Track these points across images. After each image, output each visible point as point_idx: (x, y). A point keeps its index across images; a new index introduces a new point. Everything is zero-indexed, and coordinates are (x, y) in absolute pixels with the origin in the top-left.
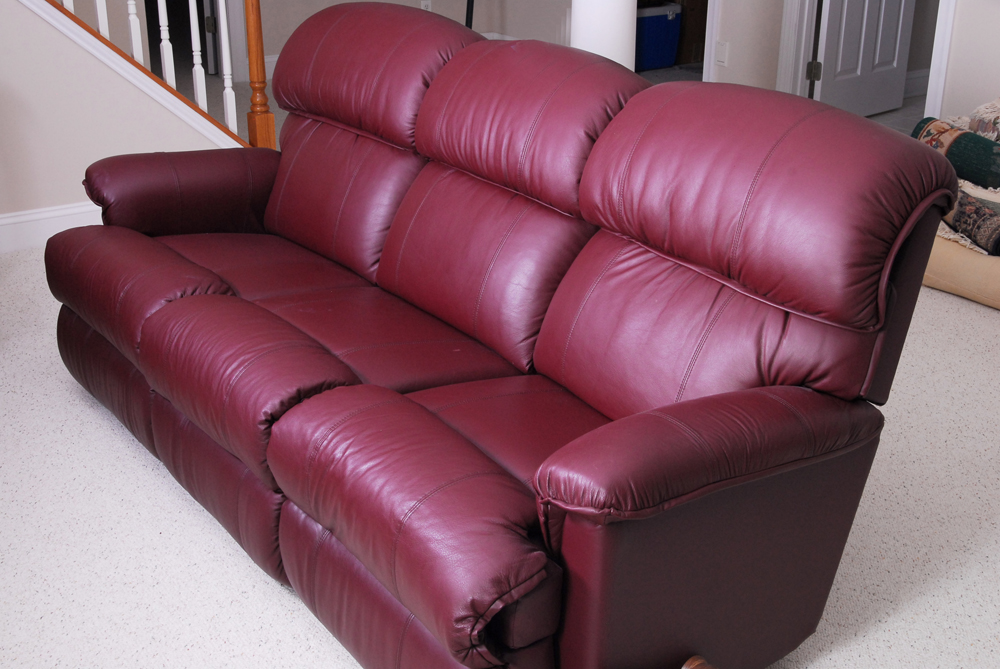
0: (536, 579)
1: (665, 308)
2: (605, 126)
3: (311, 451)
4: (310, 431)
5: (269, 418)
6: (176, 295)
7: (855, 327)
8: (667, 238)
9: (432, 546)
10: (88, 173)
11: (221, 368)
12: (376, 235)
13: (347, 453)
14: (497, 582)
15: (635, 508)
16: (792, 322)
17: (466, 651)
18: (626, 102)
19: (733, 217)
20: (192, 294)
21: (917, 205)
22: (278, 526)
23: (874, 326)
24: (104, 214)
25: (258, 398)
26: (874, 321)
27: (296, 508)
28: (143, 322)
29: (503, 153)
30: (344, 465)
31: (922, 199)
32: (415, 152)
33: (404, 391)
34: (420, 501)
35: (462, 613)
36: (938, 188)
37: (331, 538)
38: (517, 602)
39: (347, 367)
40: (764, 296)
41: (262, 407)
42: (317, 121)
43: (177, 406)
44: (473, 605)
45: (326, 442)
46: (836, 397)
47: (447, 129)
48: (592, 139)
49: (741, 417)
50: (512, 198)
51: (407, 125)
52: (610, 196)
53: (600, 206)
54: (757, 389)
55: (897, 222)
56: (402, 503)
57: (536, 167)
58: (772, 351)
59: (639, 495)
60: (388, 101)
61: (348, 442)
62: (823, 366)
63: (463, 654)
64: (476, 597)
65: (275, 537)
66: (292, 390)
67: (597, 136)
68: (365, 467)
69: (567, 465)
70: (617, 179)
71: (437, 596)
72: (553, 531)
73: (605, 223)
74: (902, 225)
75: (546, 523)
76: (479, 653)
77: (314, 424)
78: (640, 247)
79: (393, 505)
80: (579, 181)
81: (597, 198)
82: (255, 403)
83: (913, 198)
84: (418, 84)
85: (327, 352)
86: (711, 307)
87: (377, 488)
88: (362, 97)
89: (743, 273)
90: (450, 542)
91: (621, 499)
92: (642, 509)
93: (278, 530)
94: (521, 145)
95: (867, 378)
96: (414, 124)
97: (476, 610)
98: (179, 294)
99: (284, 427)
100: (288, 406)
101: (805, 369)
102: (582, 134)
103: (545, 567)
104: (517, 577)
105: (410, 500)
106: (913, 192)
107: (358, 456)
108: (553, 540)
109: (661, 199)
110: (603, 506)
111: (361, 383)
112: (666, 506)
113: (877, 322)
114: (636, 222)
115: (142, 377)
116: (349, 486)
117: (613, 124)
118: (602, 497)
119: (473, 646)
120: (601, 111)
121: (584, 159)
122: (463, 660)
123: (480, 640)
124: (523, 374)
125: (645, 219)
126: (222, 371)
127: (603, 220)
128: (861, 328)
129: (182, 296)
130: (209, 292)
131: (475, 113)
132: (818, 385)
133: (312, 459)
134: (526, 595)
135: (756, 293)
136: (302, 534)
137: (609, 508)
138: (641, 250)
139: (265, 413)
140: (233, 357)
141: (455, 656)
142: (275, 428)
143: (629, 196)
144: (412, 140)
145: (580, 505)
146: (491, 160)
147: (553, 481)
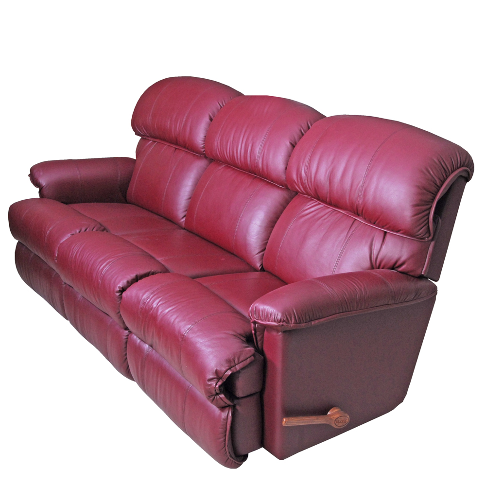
0: (248, 361)
1: (326, 232)
2: (300, 138)
3: (141, 305)
4: (141, 295)
5: (121, 289)
6: (76, 231)
7: (417, 238)
8: (328, 196)
9: (198, 345)
10: (32, 170)
11: (97, 266)
12: (184, 201)
13: (159, 304)
14: (228, 361)
15: (296, 323)
16: (388, 237)
17: (213, 397)
18: (311, 125)
19: (359, 184)
20: (85, 231)
21: (449, 175)
22: (126, 347)
23: (428, 238)
24: (40, 192)
25: (115, 280)
26: (427, 235)
27: (135, 337)
28: (59, 246)
29: (248, 155)
30: (157, 310)
31: (452, 172)
32: (206, 157)
33: (194, 278)
34: (193, 325)
35: (212, 377)
36: (461, 166)
37: (152, 351)
38: (238, 372)
39: (163, 265)
40: (374, 224)
41: (117, 284)
42: (155, 142)
43: (76, 289)
44: (217, 372)
45: (149, 300)
46: (409, 275)
47: (220, 143)
48: (293, 146)
49: (356, 283)
50: (254, 179)
51: (201, 142)
52: (301, 175)
53: (296, 181)
54: (369, 271)
55: (438, 183)
56: (184, 327)
57: (265, 162)
58: (377, 252)
59: (298, 315)
60: (191, 129)
61: (160, 299)
62: (403, 259)
63: (212, 398)
64: (218, 369)
65: (125, 353)
66: (133, 276)
67: (296, 144)
68: (167, 310)
69: (264, 303)
70: (304, 166)
71: (199, 370)
72: (259, 338)
73: (299, 190)
74: (442, 185)
75: (255, 334)
76: (220, 398)
77: (144, 291)
78: (316, 202)
79: (180, 327)
80: (286, 169)
81: (295, 177)
82: (114, 282)
83: (448, 171)
84: (206, 120)
85: (154, 258)
86: (349, 231)
87: (172, 320)
88: (178, 128)
89: (364, 211)
90: (207, 343)
91: (289, 318)
92: (299, 323)
93: (126, 350)
94: (257, 150)
95: (425, 265)
96: (204, 141)
97: (218, 375)
98: (78, 231)
99: (129, 294)
100: (130, 283)
101: (393, 261)
102: (288, 144)
103: (254, 355)
104: (239, 359)
105: (189, 324)
106: (448, 169)
107: (164, 305)
108: (259, 343)
109: (325, 175)
110: (280, 321)
111: (169, 272)
112: (313, 323)
113: (430, 236)
114: (313, 188)
115: (59, 276)
116: (159, 319)
117: (304, 137)
118: (279, 317)
119: (217, 394)
120: (298, 132)
121: (289, 156)
122: (212, 401)
123: (220, 391)
124: (257, 271)
125: (317, 186)
126: (98, 268)
127: (297, 188)
128: (421, 239)
129: (79, 232)
130: (94, 230)
131: (234, 134)
132: (400, 269)
133: (142, 308)
134: (243, 369)
135: (370, 222)
136: (138, 350)
137: (283, 322)
138: (317, 203)
139: (119, 287)
140: (104, 260)
141: (208, 399)
142: (124, 294)
143: (309, 174)
144: (203, 150)
145: (269, 321)
146: (242, 159)
147: (257, 311)
